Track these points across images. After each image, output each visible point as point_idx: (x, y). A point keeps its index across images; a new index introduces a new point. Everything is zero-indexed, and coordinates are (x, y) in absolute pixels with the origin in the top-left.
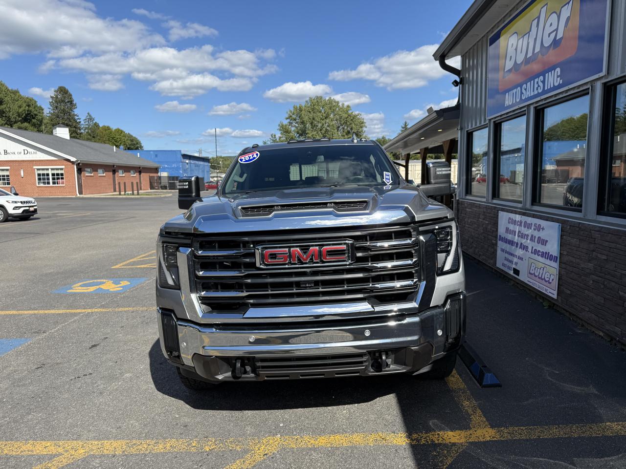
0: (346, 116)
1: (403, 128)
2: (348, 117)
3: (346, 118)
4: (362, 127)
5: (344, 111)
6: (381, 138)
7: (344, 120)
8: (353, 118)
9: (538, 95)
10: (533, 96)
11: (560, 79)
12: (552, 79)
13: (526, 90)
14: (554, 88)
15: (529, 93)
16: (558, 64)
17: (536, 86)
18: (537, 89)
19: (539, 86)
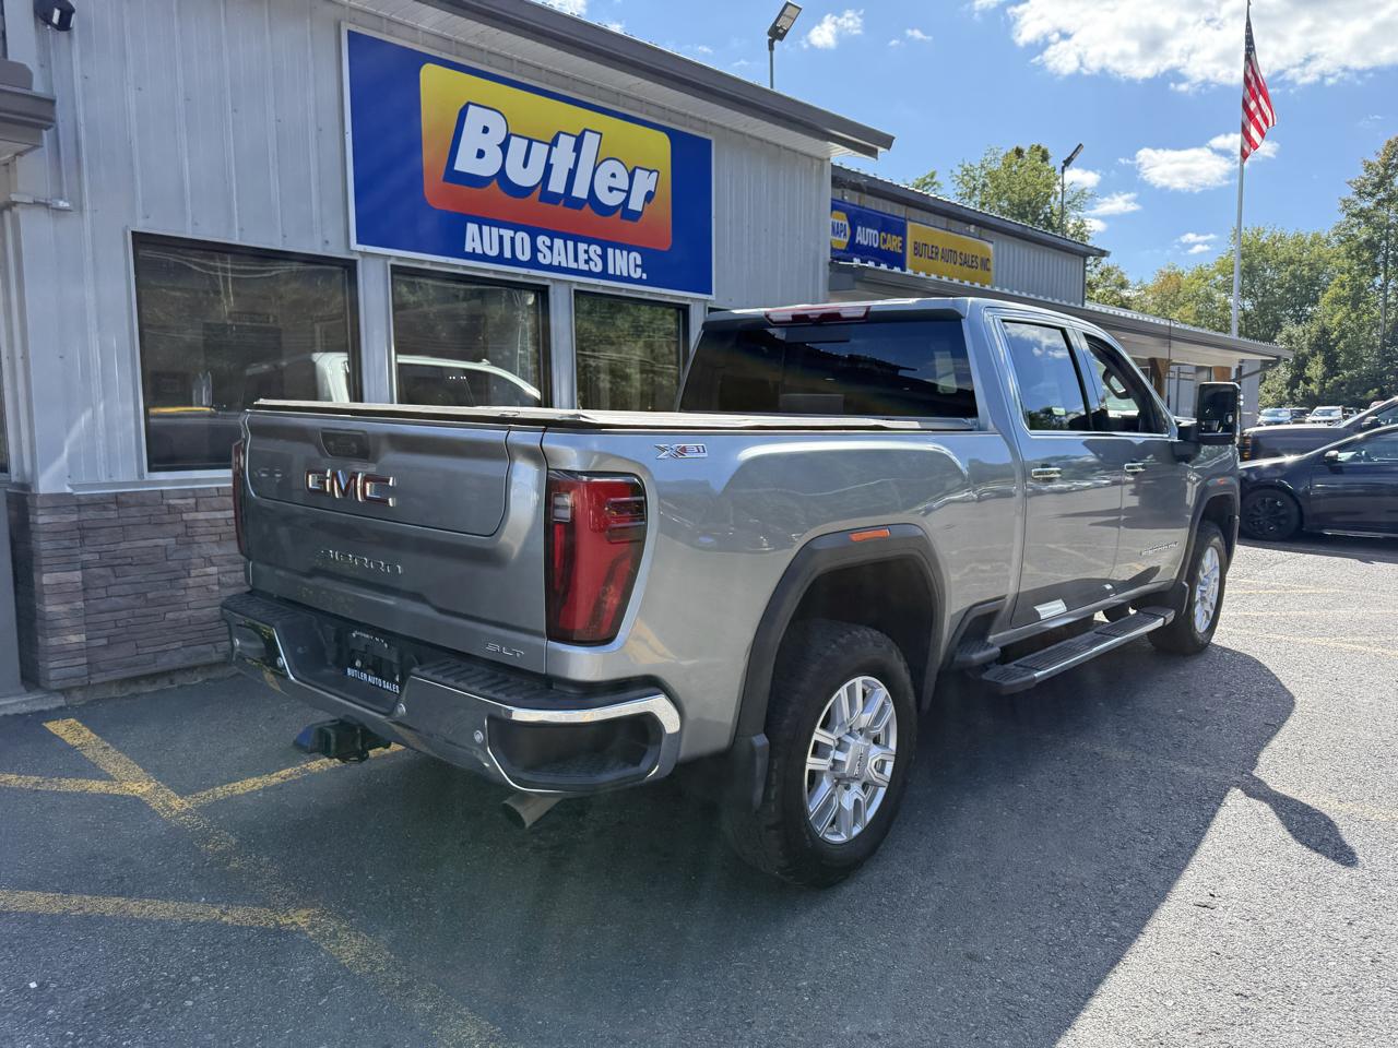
9: (590, 274)
10: (572, 269)
11: (643, 272)
12: (625, 263)
13: (551, 248)
14: (629, 279)
15: (558, 258)
16: (636, 247)
17: (582, 257)
18: (587, 262)
19: (590, 259)
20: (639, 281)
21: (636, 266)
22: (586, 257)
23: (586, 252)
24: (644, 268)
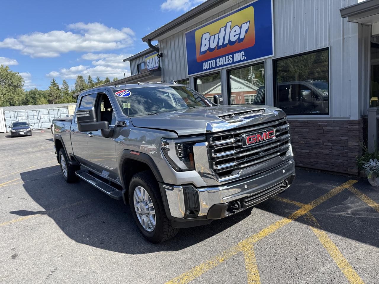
0: (7, 73)
1: (52, 83)
2: (8, 74)
3: (7, 75)
4: (20, 82)
5: (4, 70)
6: (34, 89)
7: (4, 76)
8: (13, 75)
9: (229, 64)
10: (225, 64)
11: (245, 57)
12: (239, 56)
13: (219, 61)
14: (241, 61)
15: (222, 63)
16: (242, 50)
17: (227, 60)
18: (228, 61)
19: (229, 60)
20: (244, 60)
21: (243, 56)
22: (228, 59)
23: (228, 58)
24: (245, 56)
